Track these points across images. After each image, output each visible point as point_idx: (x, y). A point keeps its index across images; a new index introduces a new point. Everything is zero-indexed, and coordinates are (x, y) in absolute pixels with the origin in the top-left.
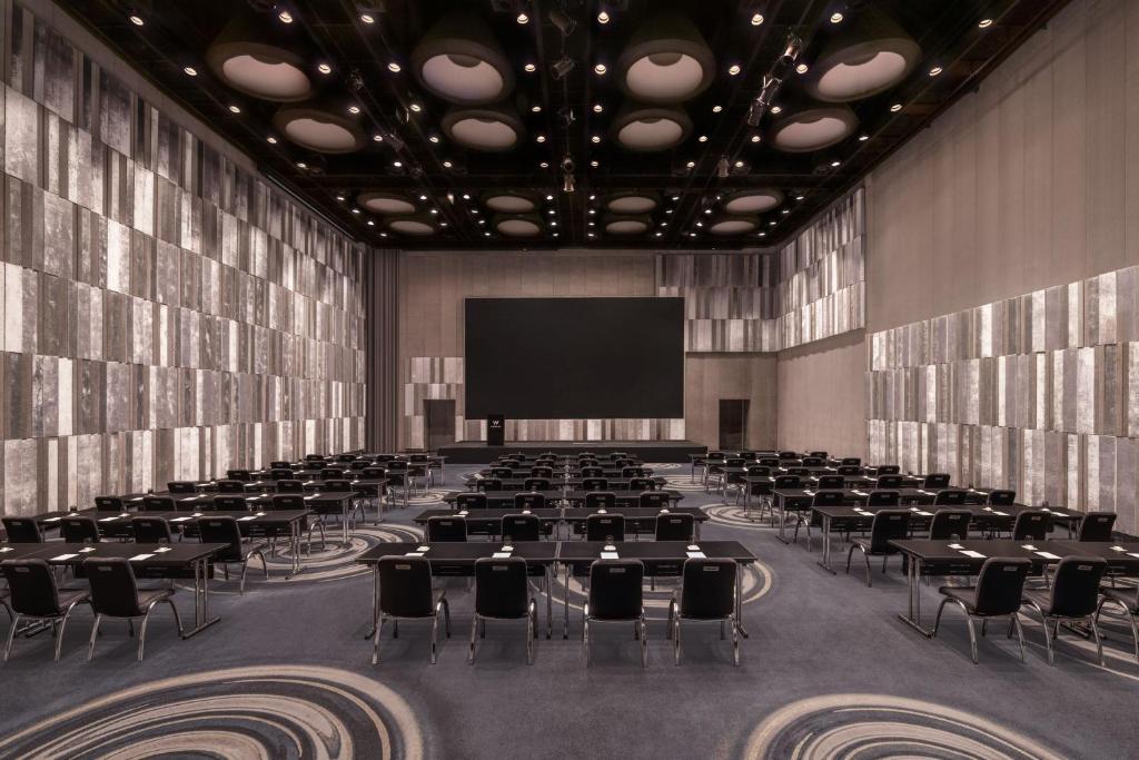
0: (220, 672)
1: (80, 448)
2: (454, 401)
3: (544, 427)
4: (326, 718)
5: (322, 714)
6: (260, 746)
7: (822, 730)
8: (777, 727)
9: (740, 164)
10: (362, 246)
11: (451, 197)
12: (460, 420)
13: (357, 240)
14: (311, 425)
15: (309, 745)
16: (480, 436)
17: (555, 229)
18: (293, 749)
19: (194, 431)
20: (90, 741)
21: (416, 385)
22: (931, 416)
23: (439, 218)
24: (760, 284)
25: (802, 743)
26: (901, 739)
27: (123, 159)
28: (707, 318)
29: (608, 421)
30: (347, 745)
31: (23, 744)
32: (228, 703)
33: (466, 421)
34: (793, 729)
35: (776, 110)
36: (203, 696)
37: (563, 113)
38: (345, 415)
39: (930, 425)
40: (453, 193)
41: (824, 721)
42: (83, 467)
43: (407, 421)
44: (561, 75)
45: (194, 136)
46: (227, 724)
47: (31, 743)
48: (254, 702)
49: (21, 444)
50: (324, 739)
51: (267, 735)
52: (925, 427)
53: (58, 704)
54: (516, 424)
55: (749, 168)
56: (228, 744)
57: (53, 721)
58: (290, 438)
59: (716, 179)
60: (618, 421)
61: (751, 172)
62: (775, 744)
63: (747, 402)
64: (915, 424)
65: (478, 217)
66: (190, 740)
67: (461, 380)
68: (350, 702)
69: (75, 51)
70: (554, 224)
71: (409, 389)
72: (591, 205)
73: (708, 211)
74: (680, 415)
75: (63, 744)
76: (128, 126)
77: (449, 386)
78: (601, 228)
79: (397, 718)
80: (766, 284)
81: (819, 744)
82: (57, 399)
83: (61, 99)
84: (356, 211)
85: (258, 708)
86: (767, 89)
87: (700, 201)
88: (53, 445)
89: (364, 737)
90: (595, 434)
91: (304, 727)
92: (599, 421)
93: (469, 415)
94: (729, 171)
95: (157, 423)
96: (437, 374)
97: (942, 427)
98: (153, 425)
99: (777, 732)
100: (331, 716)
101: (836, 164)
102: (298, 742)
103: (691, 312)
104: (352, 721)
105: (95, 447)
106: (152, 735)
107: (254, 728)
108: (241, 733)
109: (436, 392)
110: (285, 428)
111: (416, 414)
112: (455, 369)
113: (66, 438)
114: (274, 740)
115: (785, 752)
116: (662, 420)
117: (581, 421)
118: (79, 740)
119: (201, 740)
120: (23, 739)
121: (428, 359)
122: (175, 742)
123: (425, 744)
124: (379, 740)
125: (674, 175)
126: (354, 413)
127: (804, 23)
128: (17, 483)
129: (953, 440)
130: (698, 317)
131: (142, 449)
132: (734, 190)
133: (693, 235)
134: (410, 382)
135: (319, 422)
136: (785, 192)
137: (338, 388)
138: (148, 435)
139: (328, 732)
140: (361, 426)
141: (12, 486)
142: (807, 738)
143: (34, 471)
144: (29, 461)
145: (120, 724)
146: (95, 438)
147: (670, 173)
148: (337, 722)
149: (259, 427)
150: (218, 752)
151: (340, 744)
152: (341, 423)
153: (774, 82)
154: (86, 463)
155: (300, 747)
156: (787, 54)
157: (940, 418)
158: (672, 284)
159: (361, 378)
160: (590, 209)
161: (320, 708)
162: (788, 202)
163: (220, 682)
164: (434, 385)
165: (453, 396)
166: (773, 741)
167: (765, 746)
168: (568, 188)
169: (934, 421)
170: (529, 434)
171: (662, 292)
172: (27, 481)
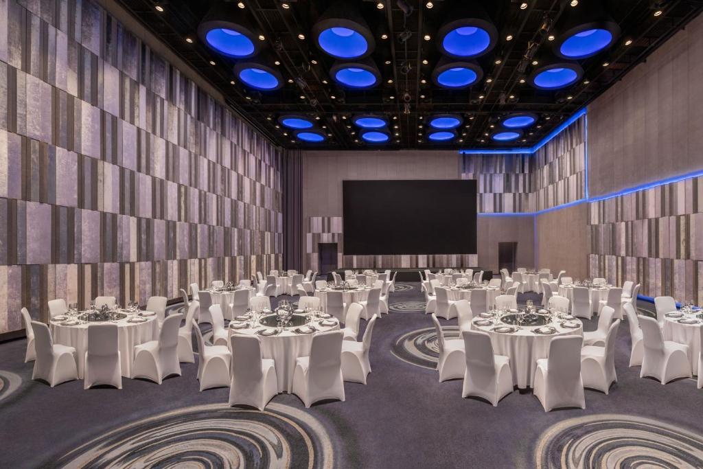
0: (216, 405)
1: (141, 270)
2: (336, 244)
3: (391, 259)
4: (274, 433)
5: (271, 431)
6: (238, 451)
7: (579, 437)
8: (551, 436)
9: (512, 97)
10: (280, 148)
11: (335, 118)
12: (340, 255)
13: (277, 145)
14: (254, 258)
15: (265, 450)
16: (352, 265)
17: (398, 138)
18: (257, 453)
19: (197, 261)
20: (153, 439)
21: (314, 234)
22: (623, 253)
23: (327, 131)
24: (523, 171)
25: (568, 445)
26: (622, 438)
27: (162, 100)
28: (491, 192)
29: (431, 256)
30: (287, 448)
31: (119, 436)
32: (220, 423)
33: (344, 256)
34: (561, 437)
35: (535, 63)
36: (208, 418)
37: (404, 65)
38: (272, 253)
39: (623, 258)
40: (336, 115)
41: (579, 432)
42: (143, 280)
43: (308, 255)
44: (403, 40)
45: (195, 83)
46: (222, 436)
47: (123, 436)
48: (234, 424)
49: (111, 265)
50: (273, 446)
51: (241, 444)
52: (620, 259)
53: (135, 415)
54: (375, 258)
55: (518, 99)
56: (223, 448)
57: (133, 424)
58: (243, 266)
59: (497, 106)
60: (437, 256)
61: (519, 102)
62: (551, 447)
63: (515, 244)
64: (614, 257)
65: (351, 131)
66: (204, 445)
67: (341, 231)
68: (286, 423)
69: (137, 39)
70: (397, 134)
71: (309, 237)
72: (420, 123)
73: (492, 126)
74: (475, 252)
75: (139, 438)
76: (165, 81)
77: (333, 235)
78: (425, 137)
79: (316, 432)
80: (527, 171)
81: (577, 446)
82: (129, 240)
83: (131, 67)
84: (278, 127)
85: (236, 428)
86: (530, 49)
87: (487, 120)
88: (127, 267)
89: (297, 444)
90: (424, 264)
91: (263, 439)
92: (426, 256)
93: (346, 253)
94: (506, 101)
95: (180, 255)
96: (327, 227)
97: (629, 259)
98: (178, 258)
99: (551, 439)
100: (276, 432)
101: (570, 98)
102: (259, 449)
103: (481, 189)
104: (288, 434)
105: (148, 269)
106: (187, 439)
107: (234, 440)
108: (228, 442)
109: (326, 238)
110: (240, 260)
111: (313, 251)
112: (337, 224)
113: (134, 263)
114: (246, 448)
115: (558, 450)
116: (464, 255)
117: (414, 256)
118: (148, 438)
119: (209, 445)
120: (119, 433)
121: (320, 218)
122: (198, 444)
123: (334, 448)
124: (306, 446)
125: (471, 104)
126: (277, 252)
127: (553, 9)
128: (110, 288)
129: (635, 267)
130: (485, 192)
131: (172, 271)
132: (508, 113)
133: (483, 141)
134: (310, 232)
135: (257, 256)
136: (539, 115)
137: (268, 235)
138: (175, 263)
139: (275, 442)
140: (280, 259)
141: (108, 289)
142: (570, 442)
143: (118, 281)
144: (116, 275)
145: (168, 431)
146: (149, 264)
147: (469, 102)
148: (280, 436)
149: (227, 259)
150: (217, 453)
151: (282, 449)
152: (270, 258)
153: (535, 45)
154: (144, 278)
155: (260, 451)
156: (543, 28)
157: (627, 254)
158: (469, 172)
159: (280, 230)
160: (419, 125)
161: (270, 427)
162: (540, 120)
163: (216, 411)
164: (324, 234)
165: (336, 241)
166: (550, 444)
167: (546, 448)
168: (407, 111)
169: (624, 255)
170: (383, 264)
171: (464, 177)
172: (115, 287)
